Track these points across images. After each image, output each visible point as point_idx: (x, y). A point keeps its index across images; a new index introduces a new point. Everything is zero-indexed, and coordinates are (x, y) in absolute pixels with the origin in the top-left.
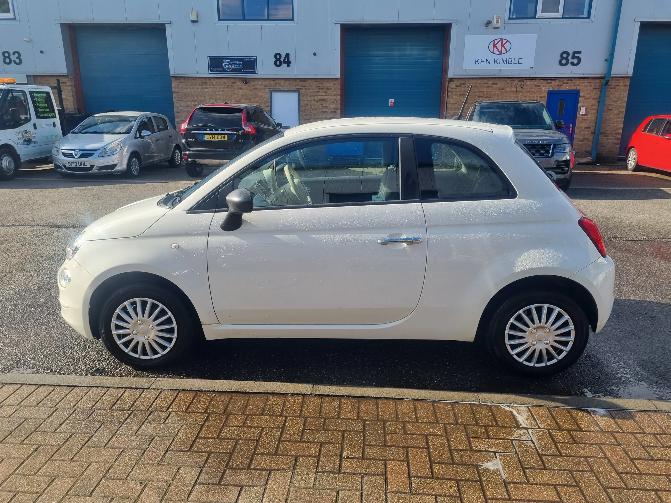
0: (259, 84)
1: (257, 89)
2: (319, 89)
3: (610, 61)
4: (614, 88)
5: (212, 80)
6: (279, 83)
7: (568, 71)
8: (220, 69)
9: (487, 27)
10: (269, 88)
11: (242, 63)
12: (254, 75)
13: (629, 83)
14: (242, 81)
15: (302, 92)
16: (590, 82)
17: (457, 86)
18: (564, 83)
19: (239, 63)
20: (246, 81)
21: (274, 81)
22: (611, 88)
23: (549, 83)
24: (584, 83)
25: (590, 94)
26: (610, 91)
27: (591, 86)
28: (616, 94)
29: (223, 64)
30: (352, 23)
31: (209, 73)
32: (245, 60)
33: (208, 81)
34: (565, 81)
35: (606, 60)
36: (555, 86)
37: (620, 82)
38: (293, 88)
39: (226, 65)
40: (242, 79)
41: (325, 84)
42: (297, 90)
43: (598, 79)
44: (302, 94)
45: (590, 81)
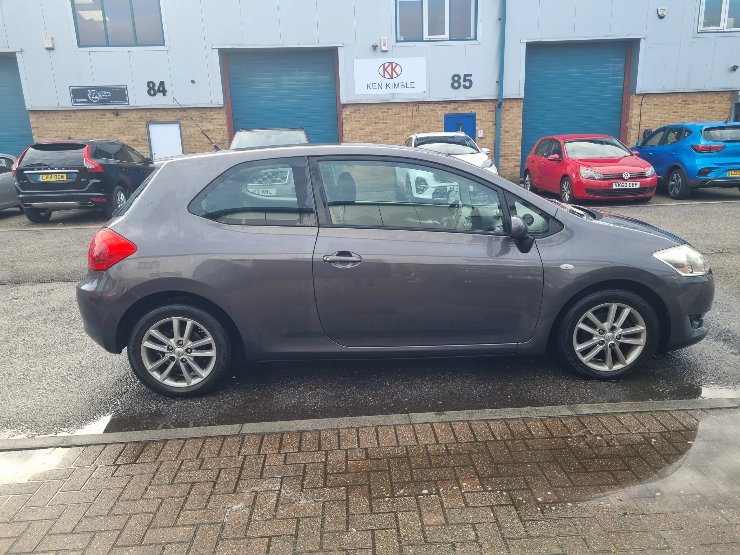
0: (133, 116)
1: (131, 121)
2: (202, 119)
3: (500, 82)
4: (509, 110)
5: (78, 113)
6: (156, 114)
7: (462, 94)
8: (85, 100)
9: (375, 50)
10: (145, 120)
11: (110, 93)
12: (126, 106)
13: (522, 104)
14: (112, 112)
15: (183, 122)
16: (484, 105)
17: (351, 112)
18: (459, 107)
19: (107, 93)
20: (117, 113)
21: (150, 111)
22: (505, 110)
23: (444, 107)
24: (479, 106)
25: (486, 116)
26: (505, 113)
27: (486, 108)
28: (511, 115)
29: (89, 95)
30: (231, 47)
31: (72, 105)
32: (113, 90)
33: (73, 115)
34: (460, 104)
35: (497, 82)
36: (451, 109)
37: (513, 104)
38: (172, 118)
39: (91, 95)
40: (113, 111)
41: (209, 114)
42: (177, 122)
43: (492, 101)
44: (183, 125)
45: (484, 103)
